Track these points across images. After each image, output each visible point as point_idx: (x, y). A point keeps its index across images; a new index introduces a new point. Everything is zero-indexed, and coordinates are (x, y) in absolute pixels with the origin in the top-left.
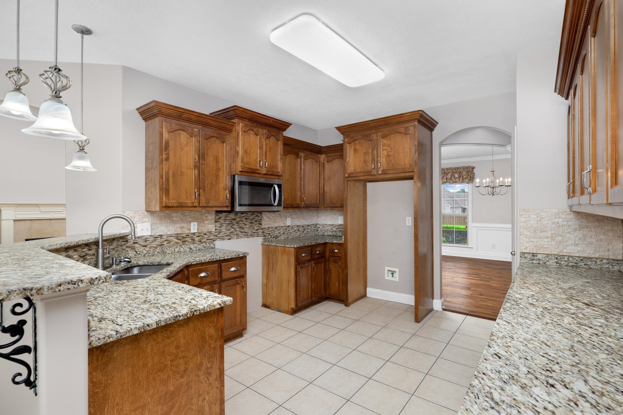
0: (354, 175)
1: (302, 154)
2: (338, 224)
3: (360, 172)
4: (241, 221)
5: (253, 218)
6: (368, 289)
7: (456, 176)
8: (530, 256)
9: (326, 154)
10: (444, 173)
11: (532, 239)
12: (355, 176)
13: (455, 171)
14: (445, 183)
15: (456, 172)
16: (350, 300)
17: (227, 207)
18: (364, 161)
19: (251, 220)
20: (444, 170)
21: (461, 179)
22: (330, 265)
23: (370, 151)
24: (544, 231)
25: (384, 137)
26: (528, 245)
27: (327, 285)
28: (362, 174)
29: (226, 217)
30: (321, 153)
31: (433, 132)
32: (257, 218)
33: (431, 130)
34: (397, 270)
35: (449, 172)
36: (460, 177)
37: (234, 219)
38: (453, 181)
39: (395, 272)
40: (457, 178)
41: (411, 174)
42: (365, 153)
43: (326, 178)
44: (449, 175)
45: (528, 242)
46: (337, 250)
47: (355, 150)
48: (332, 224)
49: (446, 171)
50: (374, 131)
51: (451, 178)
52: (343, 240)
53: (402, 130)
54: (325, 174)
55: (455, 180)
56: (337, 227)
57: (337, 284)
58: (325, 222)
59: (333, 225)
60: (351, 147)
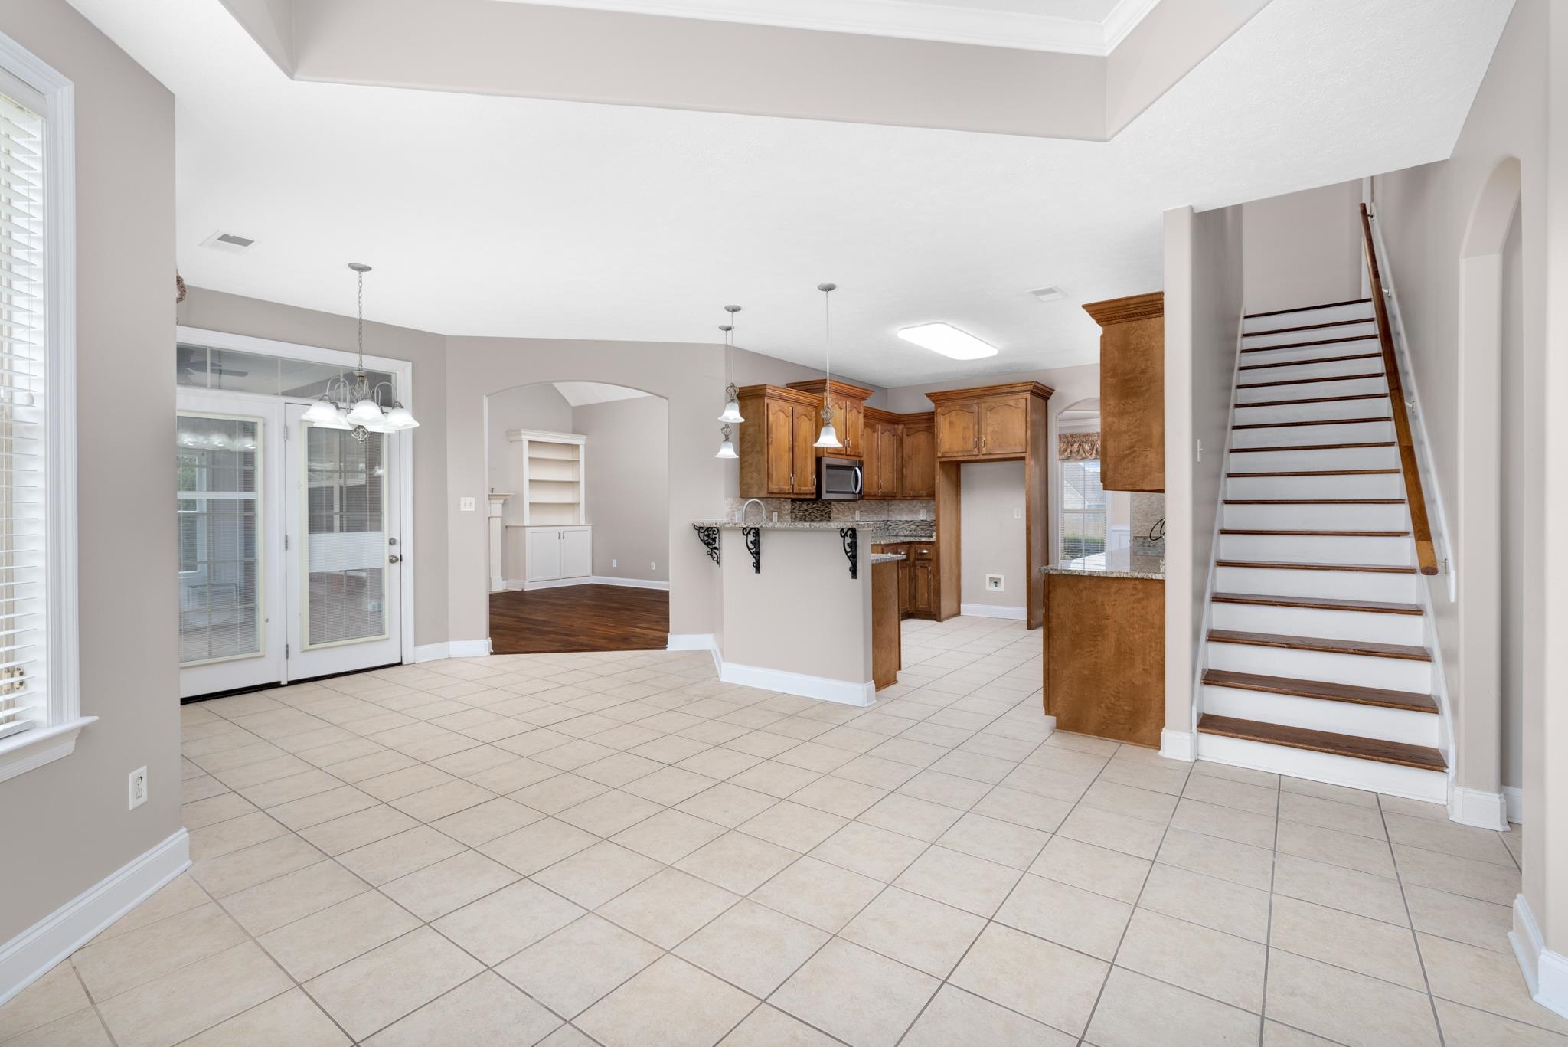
0: (949, 455)
1: (879, 427)
2: (919, 520)
3: (958, 452)
4: (812, 512)
5: (824, 510)
6: (962, 605)
7: (1087, 447)
8: (1141, 540)
9: (905, 424)
10: (1068, 443)
11: (1144, 523)
12: (951, 457)
13: (1084, 440)
14: (1068, 458)
15: (1086, 442)
16: (943, 616)
17: (813, 494)
18: (963, 438)
19: (821, 511)
20: (1067, 438)
21: (1094, 452)
22: (916, 571)
23: (972, 425)
24: (1155, 515)
25: (991, 409)
26: (1140, 529)
27: (913, 598)
28: (960, 454)
29: (800, 507)
30: (898, 423)
31: (1049, 401)
32: (827, 510)
33: (1046, 399)
34: (1002, 577)
35: (1075, 442)
36: (1093, 449)
37: (807, 510)
38: (1081, 455)
39: (1000, 579)
40: (1088, 451)
41: (1023, 455)
42: (964, 428)
43: (906, 457)
44: (1076, 446)
45: (1141, 526)
46: (927, 549)
47: (951, 423)
48: (909, 519)
49: (1070, 439)
50: (976, 401)
51: (1078, 451)
52: (934, 537)
53: (1012, 403)
54: (904, 452)
55: (1084, 455)
56: (918, 524)
57: (926, 594)
58: (899, 518)
59: (911, 521)
60: (945, 419)
